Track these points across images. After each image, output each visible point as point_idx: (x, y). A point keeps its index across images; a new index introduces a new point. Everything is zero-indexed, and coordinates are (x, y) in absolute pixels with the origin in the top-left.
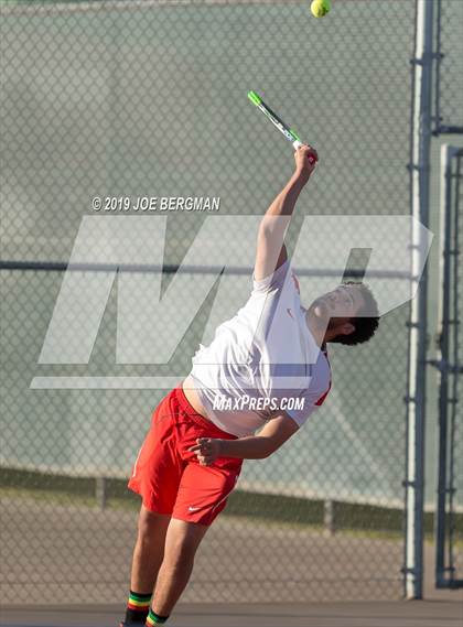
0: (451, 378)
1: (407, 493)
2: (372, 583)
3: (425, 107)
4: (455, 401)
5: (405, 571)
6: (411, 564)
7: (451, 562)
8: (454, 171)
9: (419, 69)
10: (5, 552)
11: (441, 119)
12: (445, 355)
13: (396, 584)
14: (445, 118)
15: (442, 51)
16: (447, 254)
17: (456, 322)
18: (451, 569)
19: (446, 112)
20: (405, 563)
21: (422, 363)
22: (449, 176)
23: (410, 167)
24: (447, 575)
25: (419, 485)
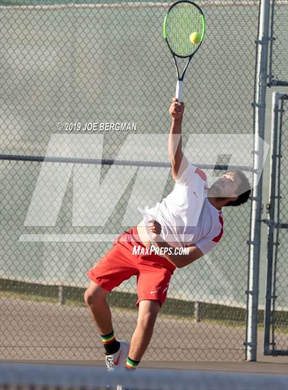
0: (275, 230)
1: (248, 298)
2: (227, 351)
3: (263, 70)
4: (277, 244)
5: (246, 344)
6: (249, 340)
7: (273, 340)
8: (279, 108)
9: (260, 46)
10: (3, 328)
11: (273, 77)
12: (272, 217)
13: (241, 352)
14: (275, 76)
15: (274, 36)
16: (274, 157)
17: (279, 197)
18: (273, 344)
19: (275, 72)
20: (247, 339)
21: (258, 221)
22: (276, 111)
23: (254, 105)
24: (271, 347)
25: (255, 293)
